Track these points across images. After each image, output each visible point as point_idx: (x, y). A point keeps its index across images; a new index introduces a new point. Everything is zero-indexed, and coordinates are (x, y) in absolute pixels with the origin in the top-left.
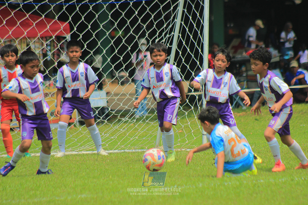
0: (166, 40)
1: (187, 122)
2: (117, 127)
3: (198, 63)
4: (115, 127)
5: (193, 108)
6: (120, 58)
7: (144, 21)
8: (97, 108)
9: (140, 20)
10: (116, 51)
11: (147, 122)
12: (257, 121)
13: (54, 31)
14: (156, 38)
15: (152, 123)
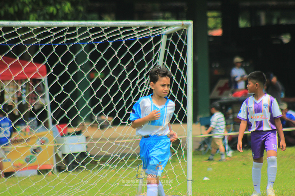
0: (147, 81)
1: (171, 168)
2: (96, 173)
3: (182, 105)
4: (95, 173)
5: (176, 152)
6: (99, 101)
7: (124, 62)
8: (75, 154)
9: (120, 61)
10: (95, 93)
11: (129, 168)
12: (244, 166)
13: (29, 73)
14: (137, 79)
15: (134, 169)
